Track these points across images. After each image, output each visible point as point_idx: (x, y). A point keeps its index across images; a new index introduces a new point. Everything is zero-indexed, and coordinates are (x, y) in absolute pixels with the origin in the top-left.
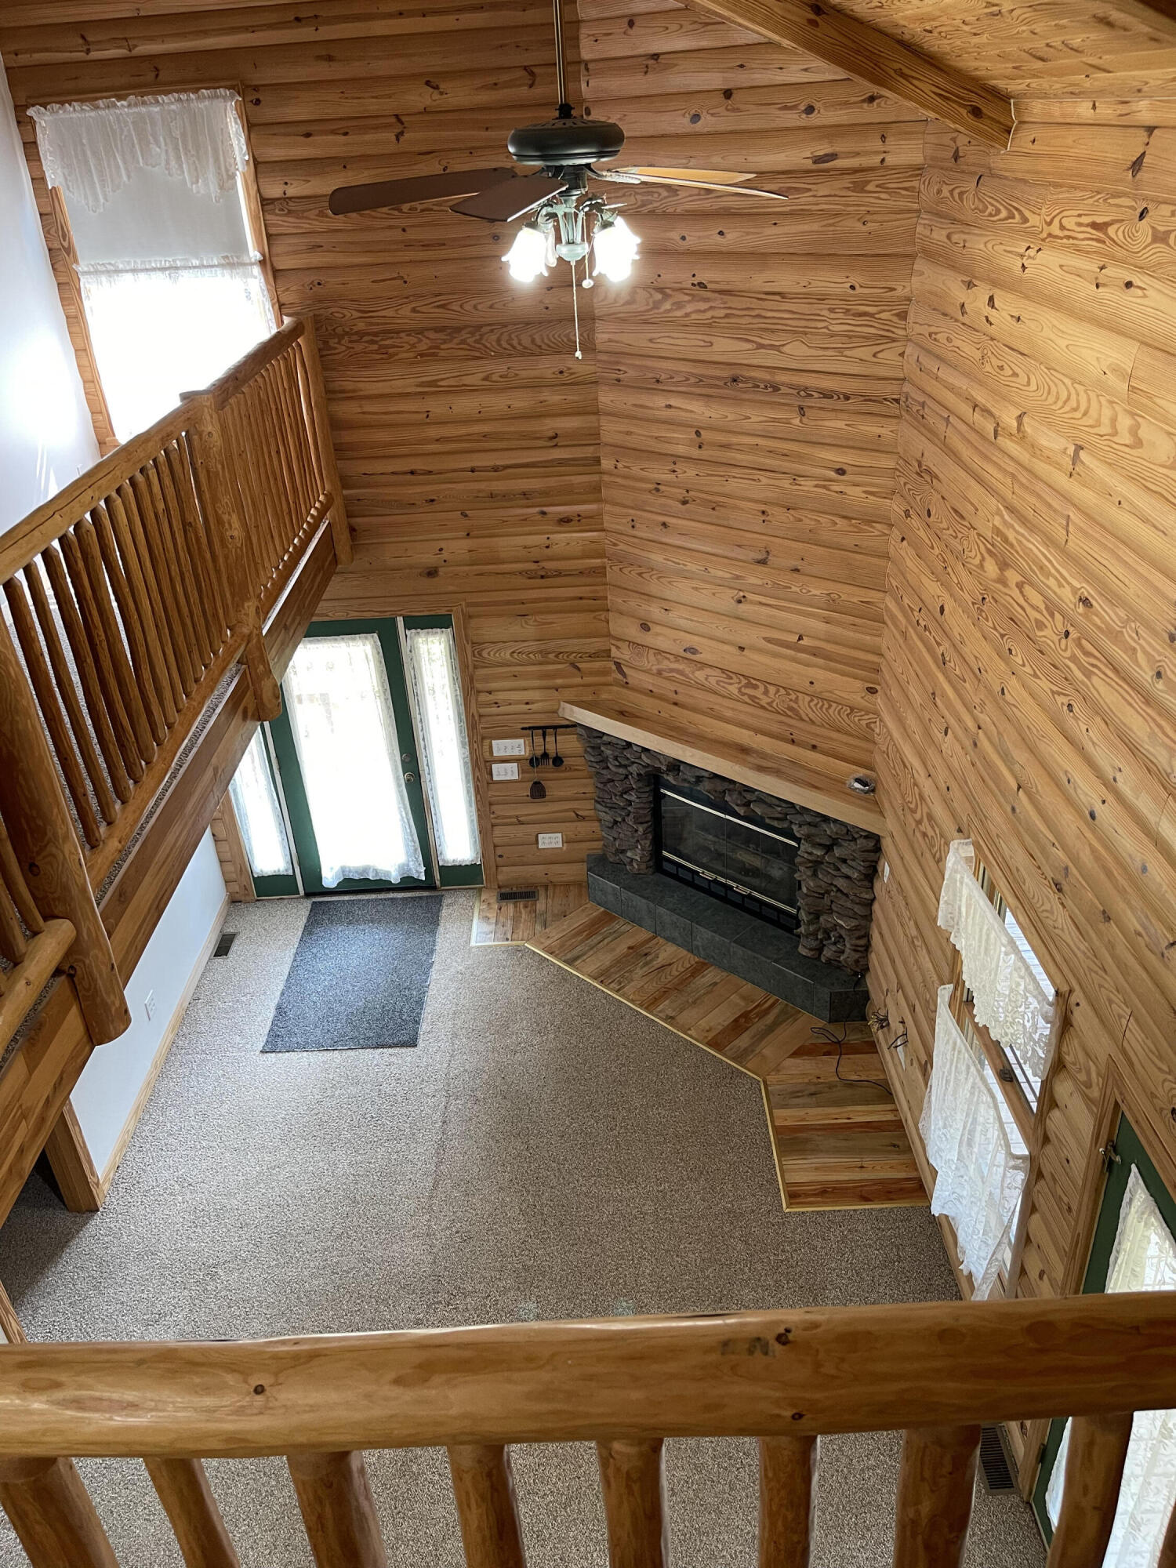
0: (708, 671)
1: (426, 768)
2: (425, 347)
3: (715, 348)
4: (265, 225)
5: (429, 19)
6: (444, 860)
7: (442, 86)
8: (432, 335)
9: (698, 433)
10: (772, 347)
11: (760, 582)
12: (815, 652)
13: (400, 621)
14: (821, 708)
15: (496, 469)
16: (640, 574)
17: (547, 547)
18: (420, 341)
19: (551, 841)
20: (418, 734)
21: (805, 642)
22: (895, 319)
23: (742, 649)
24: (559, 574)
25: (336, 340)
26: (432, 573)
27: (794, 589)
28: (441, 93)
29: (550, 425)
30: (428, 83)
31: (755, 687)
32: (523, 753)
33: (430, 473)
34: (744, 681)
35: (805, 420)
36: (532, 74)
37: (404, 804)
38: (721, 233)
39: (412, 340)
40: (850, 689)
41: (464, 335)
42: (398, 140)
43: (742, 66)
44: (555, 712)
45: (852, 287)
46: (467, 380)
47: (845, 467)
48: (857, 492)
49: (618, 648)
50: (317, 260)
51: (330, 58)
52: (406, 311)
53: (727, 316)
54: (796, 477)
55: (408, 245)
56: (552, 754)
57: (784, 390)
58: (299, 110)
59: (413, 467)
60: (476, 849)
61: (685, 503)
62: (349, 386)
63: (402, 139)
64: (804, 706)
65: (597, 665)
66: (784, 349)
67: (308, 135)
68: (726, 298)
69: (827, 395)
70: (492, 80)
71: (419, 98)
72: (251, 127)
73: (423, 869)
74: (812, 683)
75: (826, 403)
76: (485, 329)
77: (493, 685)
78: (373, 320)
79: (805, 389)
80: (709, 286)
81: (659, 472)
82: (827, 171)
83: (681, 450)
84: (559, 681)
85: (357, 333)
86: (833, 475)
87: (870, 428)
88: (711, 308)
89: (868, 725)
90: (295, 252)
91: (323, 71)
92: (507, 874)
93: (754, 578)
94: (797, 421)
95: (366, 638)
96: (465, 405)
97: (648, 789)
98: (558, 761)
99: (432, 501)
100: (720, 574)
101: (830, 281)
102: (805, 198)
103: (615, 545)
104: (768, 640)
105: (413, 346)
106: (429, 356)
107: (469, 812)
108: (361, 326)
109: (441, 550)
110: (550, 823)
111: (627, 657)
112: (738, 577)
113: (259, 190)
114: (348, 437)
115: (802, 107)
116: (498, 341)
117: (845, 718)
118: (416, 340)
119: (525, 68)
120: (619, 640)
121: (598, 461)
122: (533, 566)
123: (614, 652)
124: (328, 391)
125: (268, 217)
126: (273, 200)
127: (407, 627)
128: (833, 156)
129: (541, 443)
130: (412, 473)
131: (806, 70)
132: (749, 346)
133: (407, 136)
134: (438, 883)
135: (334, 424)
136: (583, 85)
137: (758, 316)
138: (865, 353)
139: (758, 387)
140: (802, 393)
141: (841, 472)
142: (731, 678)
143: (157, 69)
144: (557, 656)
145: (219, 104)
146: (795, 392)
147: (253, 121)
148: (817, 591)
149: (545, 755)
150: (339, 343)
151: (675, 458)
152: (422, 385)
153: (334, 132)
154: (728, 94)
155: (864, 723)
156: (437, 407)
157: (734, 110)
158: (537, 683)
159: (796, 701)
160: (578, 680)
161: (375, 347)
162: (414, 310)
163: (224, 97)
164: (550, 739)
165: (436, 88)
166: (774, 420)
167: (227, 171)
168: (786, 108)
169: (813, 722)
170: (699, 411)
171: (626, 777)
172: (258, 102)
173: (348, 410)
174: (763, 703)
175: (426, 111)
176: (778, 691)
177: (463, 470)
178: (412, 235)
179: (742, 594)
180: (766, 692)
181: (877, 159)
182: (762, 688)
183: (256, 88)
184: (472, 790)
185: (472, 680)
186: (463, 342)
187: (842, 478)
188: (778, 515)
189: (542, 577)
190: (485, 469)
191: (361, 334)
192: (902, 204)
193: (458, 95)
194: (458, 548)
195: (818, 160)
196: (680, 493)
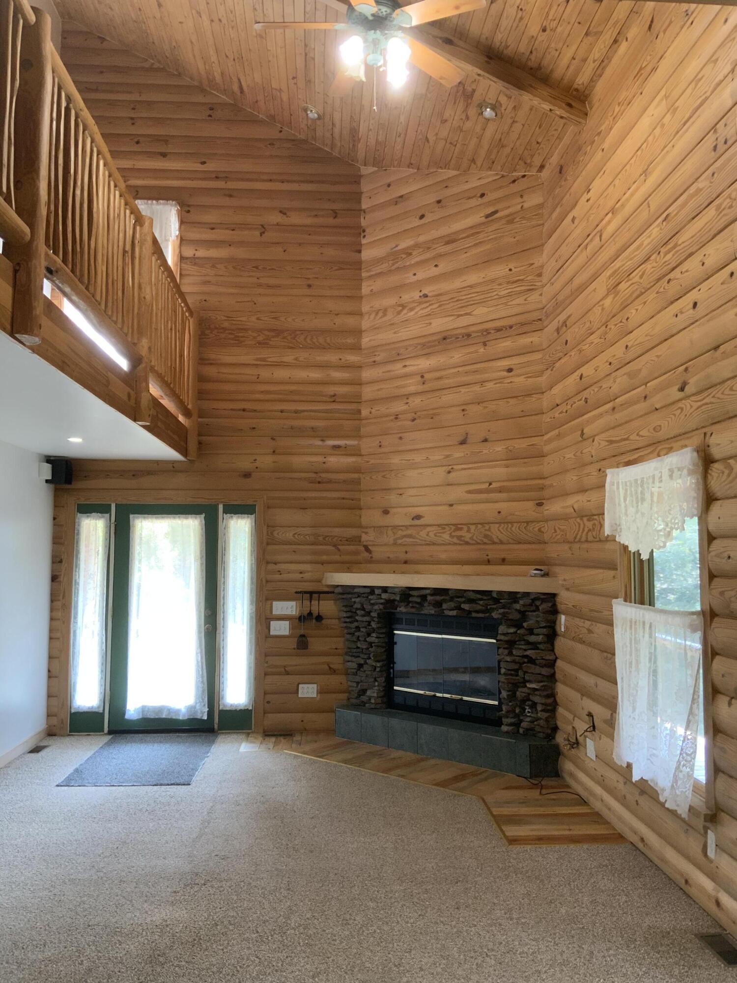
0: (429, 529)
1: (222, 621)
2: (262, 339)
3: (433, 325)
4: (181, 269)
5: (285, 184)
6: (224, 705)
7: (288, 214)
8: (267, 333)
9: (422, 377)
10: (467, 314)
11: (462, 455)
12: (500, 490)
13: (221, 507)
14: (507, 529)
15: (296, 412)
16: (384, 477)
17: (324, 463)
18: (259, 335)
19: (308, 691)
20: (220, 594)
21: (494, 485)
22: (536, 278)
23: (451, 505)
24: (330, 481)
25: (209, 331)
26: (247, 475)
27: (485, 451)
28: (287, 217)
29: (331, 390)
30: (281, 212)
31: (461, 529)
32: (294, 613)
33: (255, 411)
34: (453, 528)
35: (486, 348)
36: (336, 213)
37: (201, 650)
38: (436, 266)
39: (255, 334)
40: (525, 509)
41: (285, 334)
42: (261, 235)
43: (446, 187)
44: (320, 581)
45: (510, 270)
46: (286, 359)
47: (511, 367)
48: (521, 379)
49: (366, 533)
50: (206, 289)
51: (230, 196)
52: (253, 319)
53: (440, 306)
54: (482, 383)
55: (260, 285)
56: (315, 614)
57: (474, 335)
58: (211, 217)
59: (245, 407)
60: (249, 695)
61: (414, 420)
62: (213, 356)
63: (263, 235)
64: (496, 532)
65: (352, 548)
66: (474, 313)
67: (213, 229)
68: (438, 298)
69: (498, 330)
70: (315, 213)
71: (275, 218)
72: (182, 222)
73: (206, 710)
74: (499, 512)
75: (499, 335)
76: (298, 332)
77: (279, 558)
78: (234, 322)
79: (487, 330)
80: (429, 294)
81: (398, 407)
82: (492, 220)
83: (412, 389)
84: (324, 558)
85: (223, 328)
86: (505, 374)
87: (525, 340)
88: (430, 305)
89: (540, 530)
90: (194, 284)
91: (227, 201)
92: (273, 719)
93: (459, 453)
94: (482, 350)
95: (196, 518)
96: (281, 374)
97: (384, 631)
98: (319, 618)
99: (254, 428)
100: (437, 458)
101: (499, 271)
102: (481, 236)
103: (368, 462)
104: (469, 492)
105: (255, 338)
106: (263, 344)
107: (249, 659)
108: (226, 324)
109: (255, 460)
110: (309, 674)
111: (372, 538)
112: (447, 456)
113: (180, 252)
114: (208, 386)
115: (479, 195)
116: (305, 339)
117: (524, 530)
118: (256, 335)
119: (332, 210)
120: (367, 528)
121: (359, 412)
122: (314, 475)
123: (364, 538)
124: (201, 359)
125: (183, 265)
126: (187, 258)
127: (225, 512)
128: (496, 212)
129: (324, 399)
130: (244, 410)
131: (480, 179)
132: (452, 318)
133: (266, 234)
134: (216, 727)
135: (201, 379)
136: (362, 219)
137: (457, 301)
138: (520, 300)
139: (458, 338)
140: (485, 333)
141: (510, 370)
142: (444, 528)
143: (137, 191)
144: (324, 539)
145: (168, 207)
146: (479, 334)
147: (185, 220)
148: (499, 448)
149: (310, 614)
150: (211, 333)
151: (408, 396)
152: (257, 360)
153: (227, 229)
154: (439, 202)
155: (536, 529)
156: (265, 373)
157: (442, 207)
158: (309, 558)
159: (489, 530)
160: (337, 557)
161: (233, 336)
162: (258, 319)
163: (172, 205)
164: (314, 603)
165: (285, 214)
166: (469, 353)
167: (165, 236)
168: (469, 198)
169: (501, 543)
170: (423, 364)
171: (369, 622)
172: (188, 212)
173: (211, 371)
174: (467, 539)
175: (278, 224)
176: (477, 527)
177: (275, 411)
178: (262, 281)
179: (450, 467)
180: (469, 531)
181: (519, 206)
182: (465, 528)
183: (189, 206)
184: (253, 641)
185: (264, 554)
186: (284, 338)
187: (511, 374)
188: (473, 409)
189: (319, 482)
190: (289, 411)
191: (225, 329)
192: (534, 223)
193: (296, 219)
194: (266, 461)
195: (487, 216)
196: (410, 416)
